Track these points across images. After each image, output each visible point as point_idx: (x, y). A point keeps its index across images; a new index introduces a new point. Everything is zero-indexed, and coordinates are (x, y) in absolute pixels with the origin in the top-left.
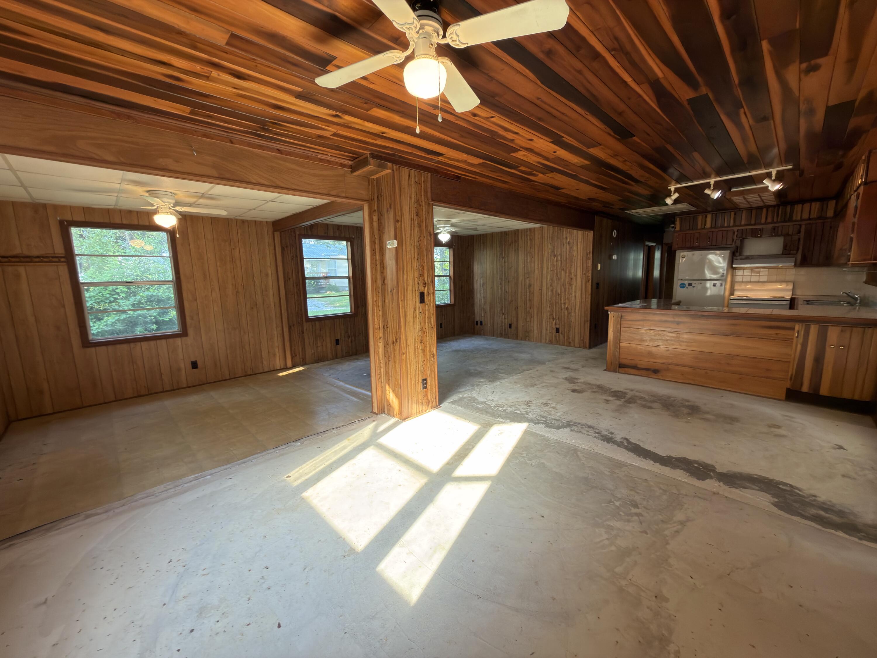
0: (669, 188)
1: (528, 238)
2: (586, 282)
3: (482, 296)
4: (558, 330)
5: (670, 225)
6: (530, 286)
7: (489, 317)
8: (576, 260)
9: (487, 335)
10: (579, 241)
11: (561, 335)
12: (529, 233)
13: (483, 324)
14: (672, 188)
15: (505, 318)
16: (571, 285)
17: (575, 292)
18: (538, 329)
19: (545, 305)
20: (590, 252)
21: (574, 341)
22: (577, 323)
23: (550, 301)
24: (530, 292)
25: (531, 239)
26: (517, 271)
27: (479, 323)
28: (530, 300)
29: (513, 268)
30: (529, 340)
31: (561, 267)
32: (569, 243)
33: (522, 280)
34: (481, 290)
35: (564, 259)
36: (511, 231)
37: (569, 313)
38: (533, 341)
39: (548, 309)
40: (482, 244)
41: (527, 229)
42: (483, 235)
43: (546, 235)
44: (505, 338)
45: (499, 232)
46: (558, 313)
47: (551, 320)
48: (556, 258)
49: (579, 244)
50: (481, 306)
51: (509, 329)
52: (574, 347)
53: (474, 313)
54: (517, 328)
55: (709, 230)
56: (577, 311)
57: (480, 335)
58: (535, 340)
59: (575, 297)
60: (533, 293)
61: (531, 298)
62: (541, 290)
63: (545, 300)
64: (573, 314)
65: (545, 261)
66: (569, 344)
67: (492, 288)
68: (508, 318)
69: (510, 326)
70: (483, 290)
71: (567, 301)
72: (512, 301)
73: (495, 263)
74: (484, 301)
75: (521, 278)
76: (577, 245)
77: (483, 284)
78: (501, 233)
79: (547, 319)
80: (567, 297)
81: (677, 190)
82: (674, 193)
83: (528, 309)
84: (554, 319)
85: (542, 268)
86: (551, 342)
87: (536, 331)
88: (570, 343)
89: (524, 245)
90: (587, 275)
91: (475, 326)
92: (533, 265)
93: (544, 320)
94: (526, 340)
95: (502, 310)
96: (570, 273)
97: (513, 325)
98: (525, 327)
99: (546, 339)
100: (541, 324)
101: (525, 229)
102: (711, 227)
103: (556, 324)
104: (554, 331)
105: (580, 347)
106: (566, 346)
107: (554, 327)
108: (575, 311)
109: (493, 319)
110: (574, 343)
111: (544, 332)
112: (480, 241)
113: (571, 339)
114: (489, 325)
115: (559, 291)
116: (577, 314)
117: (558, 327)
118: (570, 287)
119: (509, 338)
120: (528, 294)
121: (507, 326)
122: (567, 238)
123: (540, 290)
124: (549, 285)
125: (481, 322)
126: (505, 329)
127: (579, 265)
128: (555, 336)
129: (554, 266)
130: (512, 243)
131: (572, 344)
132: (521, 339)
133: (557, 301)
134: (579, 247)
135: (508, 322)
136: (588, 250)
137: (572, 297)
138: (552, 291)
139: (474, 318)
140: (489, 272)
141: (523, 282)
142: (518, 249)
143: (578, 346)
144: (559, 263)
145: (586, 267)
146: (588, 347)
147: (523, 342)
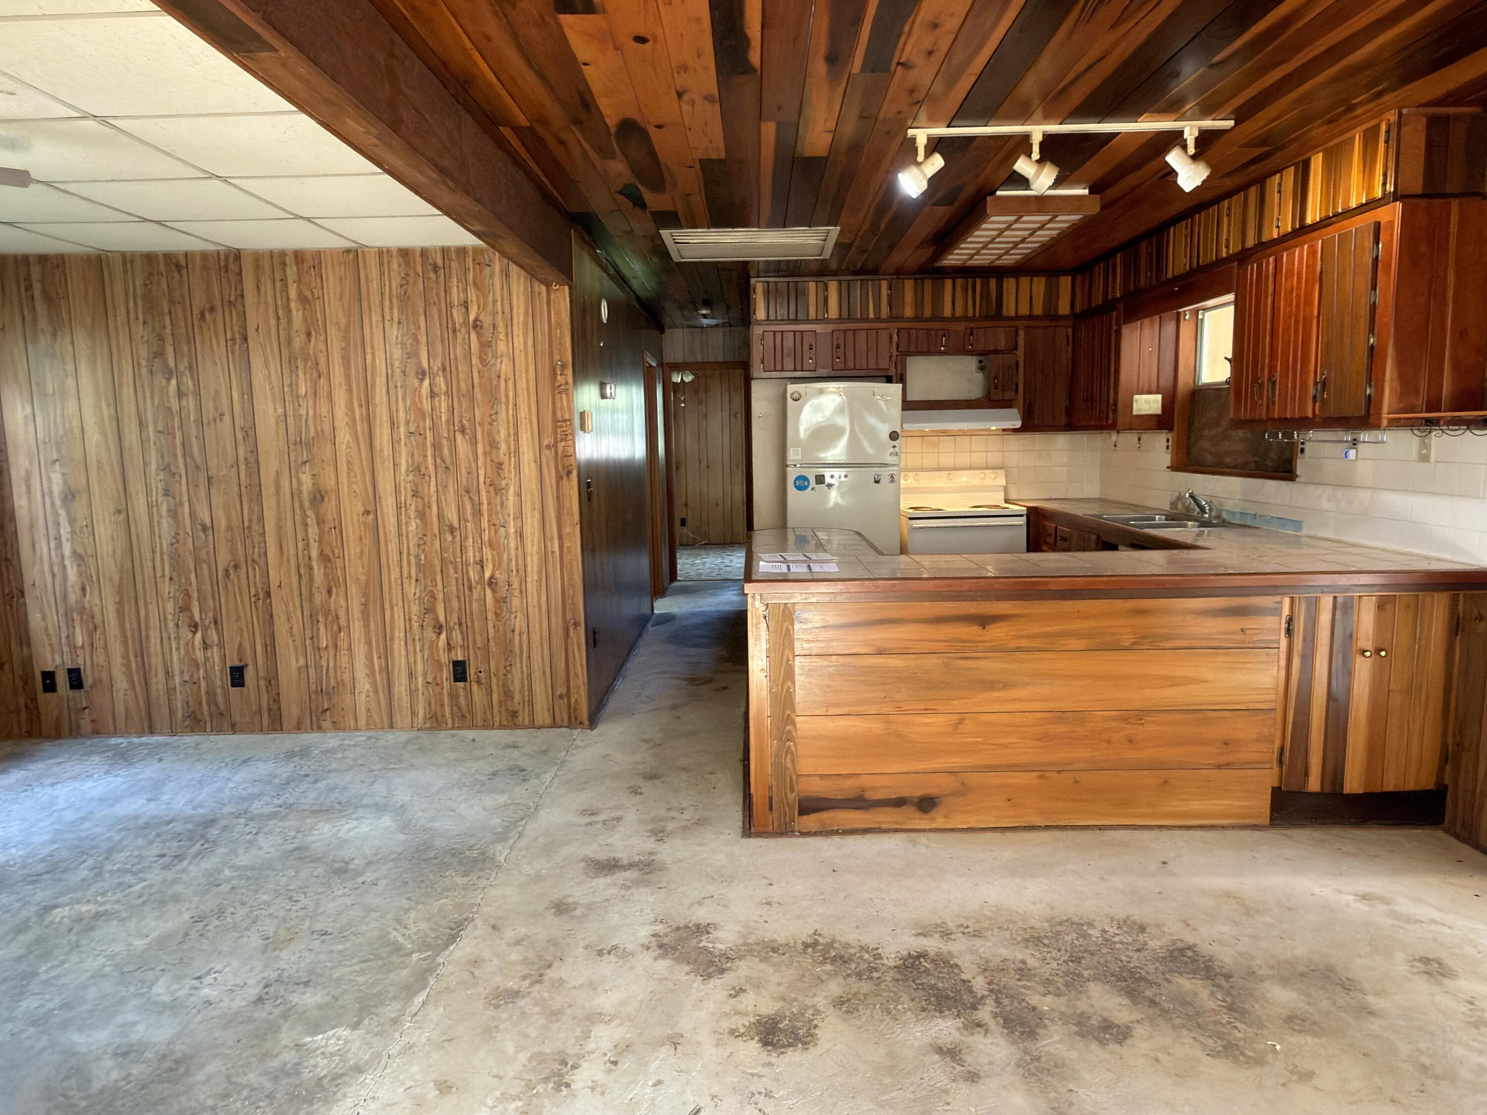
0: (911, 132)
1: (293, 294)
2: (559, 478)
3: (67, 552)
4: (460, 671)
5: (697, 310)
6: (318, 497)
7: (116, 649)
8: (511, 394)
9: (115, 733)
10: (519, 319)
11: (475, 687)
12: (291, 272)
13: (88, 680)
14: (921, 136)
15: (206, 646)
16: (497, 490)
17: (520, 516)
18: (371, 674)
19: (395, 574)
20: (564, 366)
21: (531, 703)
22: (535, 637)
23: (417, 557)
24: (320, 522)
25: (304, 300)
26: (250, 432)
27: (62, 680)
28: (324, 557)
29: (227, 418)
30: (337, 726)
31: (450, 422)
32: (477, 325)
33: (278, 474)
34: (58, 524)
35: (463, 386)
36: (204, 255)
37: (501, 601)
38: (357, 729)
39: (412, 589)
40: (39, 304)
41: (283, 254)
42: (43, 259)
43: (375, 286)
44: (218, 730)
45: (133, 255)
46: (455, 604)
47: (430, 634)
48: (426, 382)
49: (518, 331)
50: (65, 597)
51: (235, 692)
52: (533, 725)
53: (24, 638)
54: (272, 681)
55: (835, 326)
56: (531, 586)
57: (75, 732)
58: (362, 722)
59: (521, 535)
60: (339, 528)
61: (327, 551)
62: (372, 510)
63: (394, 558)
64: (516, 602)
65: (380, 396)
66: (512, 721)
67: (124, 511)
68: (221, 645)
69: (237, 676)
70: (72, 521)
71: (487, 553)
72: (236, 567)
73: (127, 393)
74: (80, 575)
75: (270, 466)
76: (510, 335)
77: (69, 496)
78: (149, 258)
79: (408, 630)
80: (486, 537)
81: (936, 145)
82: (929, 153)
83: (318, 600)
84: (439, 628)
85: (369, 420)
86: (435, 722)
87: (364, 686)
88: (514, 714)
89: (273, 322)
90: (560, 449)
91: (42, 696)
92: (324, 410)
93: (399, 634)
94: (320, 728)
95: (185, 608)
96: (493, 444)
97: (249, 675)
98: (312, 671)
99: (414, 713)
100: (386, 654)
101: (271, 253)
102: (840, 318)
103: (450, 647)
104: (447, 673)
105: (554, 725)
106: (502, 727)
107: (444, 658)
108: (523, 592)
109: (142, 653)
110: (532, 713)
111: (401, 686)
112: (29, 287)
113: (517, 697)
114: (121, 683)
115: (452, 516)
116: (533, 600)
117: (460, 658)
118: (498, 500)
119: (234, 728)
120: (313, 531)
121: (221, 679)
122: (466, 305)
123: (368, 512)
124: (406, 495)
125: (76, 679)
126: (211, 694)
127: (523, 414)
128: (454, 696)
129: (421, 414)
130: (212, 309)
131: (524, 717)
132: (299, 728)
133: (448, 555)
134: (519, 341)
135: (224, 658)
136: (557, 357)
137: (507, 536)
138: (422, 515)
139: (28, 662)
140: (93, 437)
141: (285, 483)
142: (245, 339)
143: (548, 721)
144: (443, 404)
145: (555, 420)
146: (586, 722)
147: (310, 738)
